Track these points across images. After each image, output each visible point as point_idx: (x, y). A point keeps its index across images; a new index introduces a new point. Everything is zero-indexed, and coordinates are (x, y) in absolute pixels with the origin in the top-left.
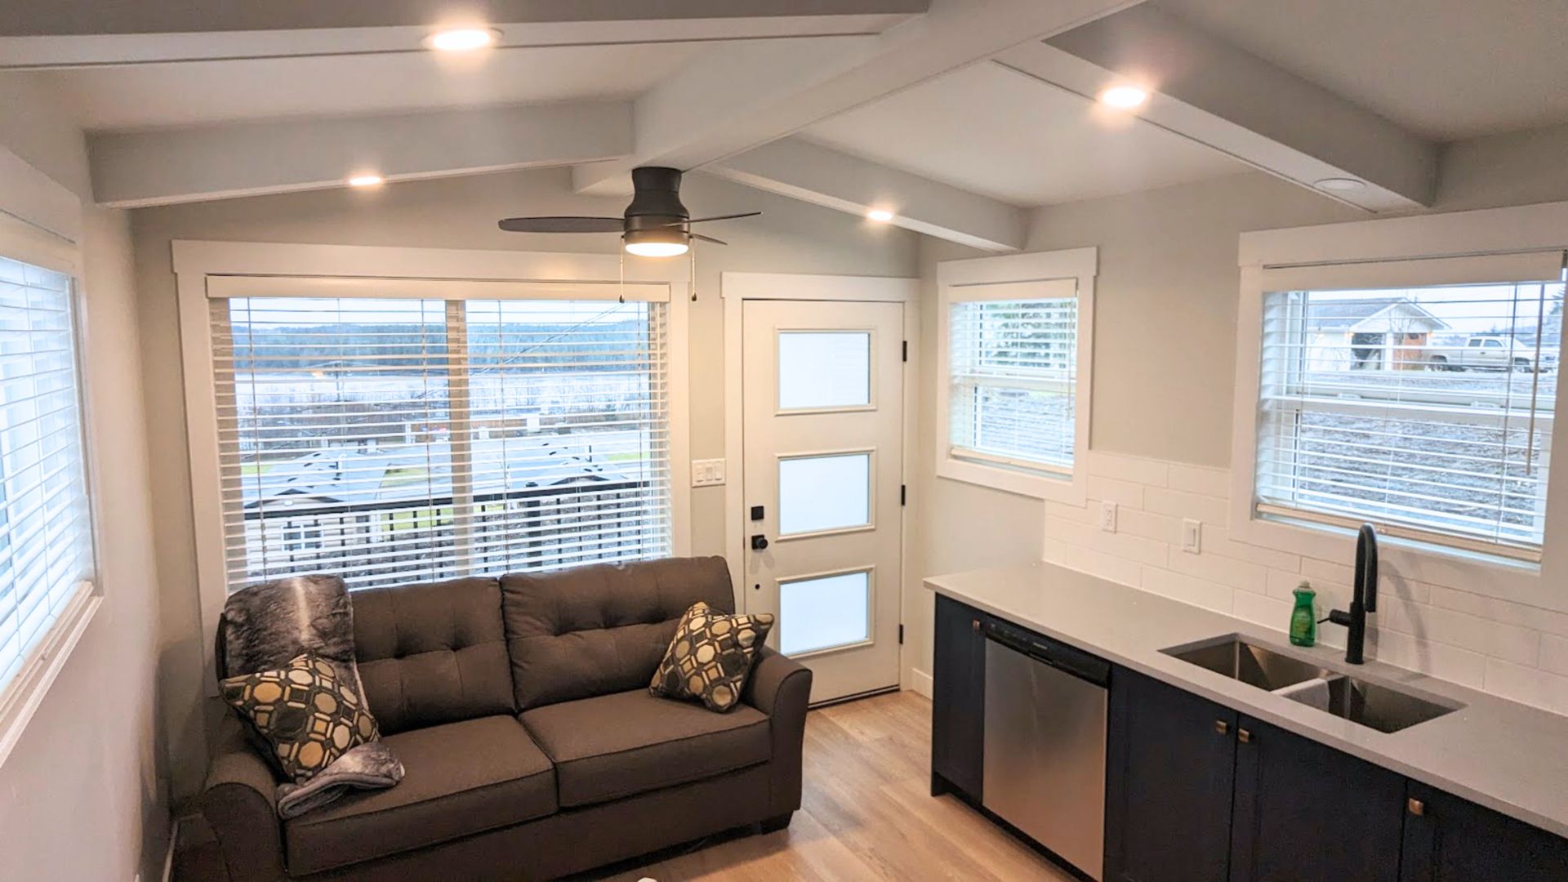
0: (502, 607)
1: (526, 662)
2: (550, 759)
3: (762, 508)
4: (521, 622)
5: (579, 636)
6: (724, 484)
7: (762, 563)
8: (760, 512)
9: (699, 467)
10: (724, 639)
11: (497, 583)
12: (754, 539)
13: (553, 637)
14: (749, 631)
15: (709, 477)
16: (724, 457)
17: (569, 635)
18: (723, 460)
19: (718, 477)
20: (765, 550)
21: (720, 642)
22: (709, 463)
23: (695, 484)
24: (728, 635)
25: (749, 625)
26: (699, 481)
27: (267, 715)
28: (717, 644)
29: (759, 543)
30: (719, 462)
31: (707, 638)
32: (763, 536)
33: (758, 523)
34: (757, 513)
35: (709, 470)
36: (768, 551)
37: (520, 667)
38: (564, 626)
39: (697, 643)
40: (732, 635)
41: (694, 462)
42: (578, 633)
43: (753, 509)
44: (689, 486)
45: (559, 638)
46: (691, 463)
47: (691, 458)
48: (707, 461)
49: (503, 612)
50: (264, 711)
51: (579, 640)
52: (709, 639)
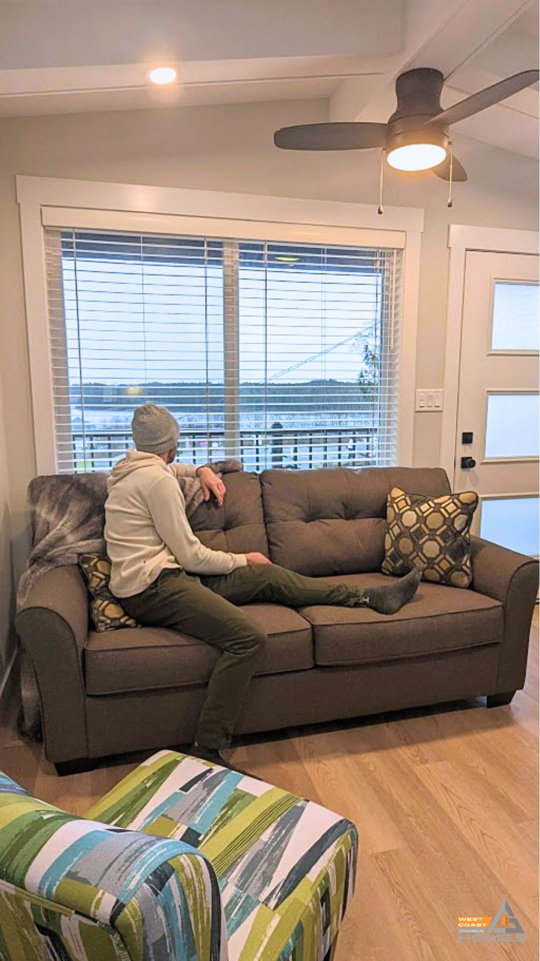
0: (262, 496)
1: (281, 541)
2: (308, 621)
3: (471, 434)
4: (277, 509)
5: (325, 523)
6: (441, 411)
7: (468, 479)
8: (469, 437)
9: (422, 394)
10: (443, 532)
11: (257, 477)
12: (463, 459)
13: (304, 523)
14: (461, 516)
15: (429, 405)
16: (443, 388)
17: (317, 522)
18: (442, 390)
19: (437, 405)
20: (471, 469)
21: (440, 535)
22: (430, 392)
23: (418, 409)
24: (445, 527)
25: (459, 511)
26: (421, 407)
27: (99, 580)
28: (438, 538)
29: (467, 463)
30: (438, 392)
31: (426, 534)
32: (471, 458)
33: (467, 446)
34: (467, 438)
35: (430, 398)
36: (473, 471)
37: (276, 545)
38: (313, 515)
39: (419, 540)
40: (448, 526)
41: (418, 390)
42: (322, 520)
43: (464, 434)
44: (413, 411)
45: (309, 524)
46: (416, 391)
47: (416, 387)
48: (429, 390)
49: (263, 501)
50: (97, 577)
51: (324, 526)
52: (429, 535)
